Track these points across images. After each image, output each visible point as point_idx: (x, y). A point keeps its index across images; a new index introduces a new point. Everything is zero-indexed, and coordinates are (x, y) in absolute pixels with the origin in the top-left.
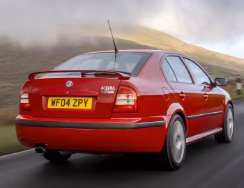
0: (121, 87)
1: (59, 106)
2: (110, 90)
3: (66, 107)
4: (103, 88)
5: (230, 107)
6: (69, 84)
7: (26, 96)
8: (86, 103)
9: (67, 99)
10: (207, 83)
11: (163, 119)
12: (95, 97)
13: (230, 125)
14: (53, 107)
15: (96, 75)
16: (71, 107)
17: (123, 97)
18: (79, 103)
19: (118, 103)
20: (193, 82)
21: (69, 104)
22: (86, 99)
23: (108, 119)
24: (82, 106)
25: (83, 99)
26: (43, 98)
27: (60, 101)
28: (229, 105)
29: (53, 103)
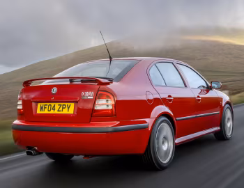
0: (100, 92)
1: (46, 111)
2: (89, 95)
3: (52, 112)
4: (83, 93)
5: (228, 108)
6: (55, 91)
7: (20, 102)
8: (68, 108)
9: (53, 104)
10: (204, 87)
11: (145, 122)
12: (76, 102)
13: (229, 124)
14: (41, 112)
15: (82, 81)
16: (56, 112)
17: (103, 101)
18: (63, 108)
19: (97, 108)
20: (186, 86)
21: (54, 110)
22: (69, 104)
23: (88, 122)
24: (65, 111)
25: (66, 104)
26: (34, 104)
27: (47, 107)
28: (227, 106)
29: (41, 108)
